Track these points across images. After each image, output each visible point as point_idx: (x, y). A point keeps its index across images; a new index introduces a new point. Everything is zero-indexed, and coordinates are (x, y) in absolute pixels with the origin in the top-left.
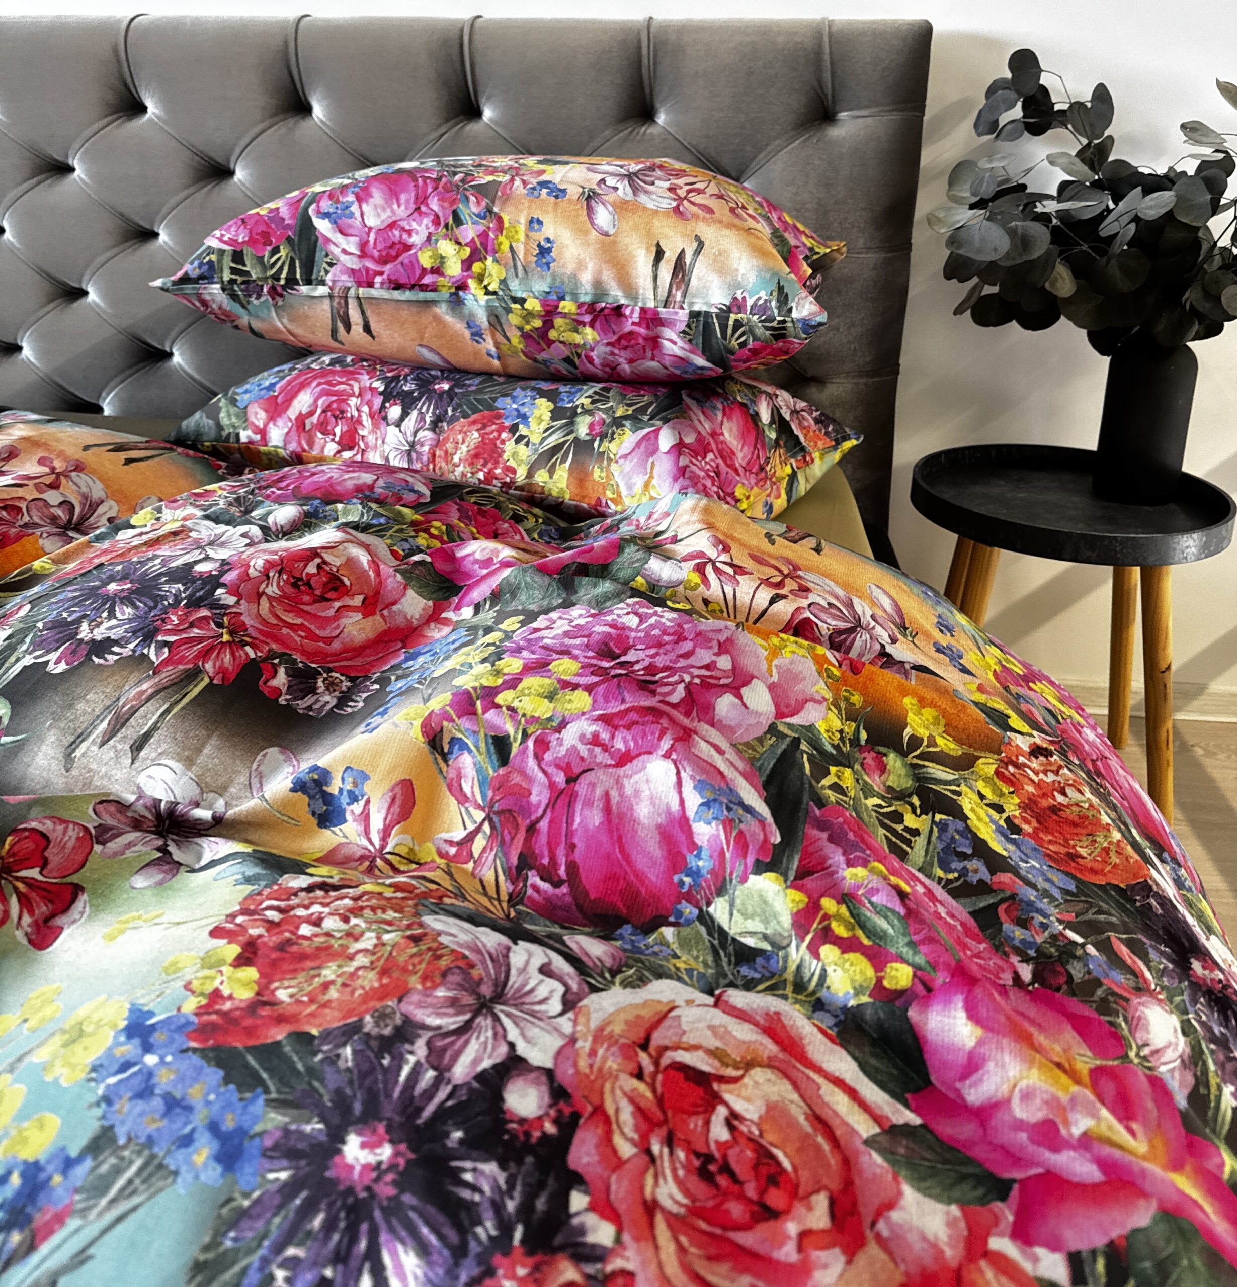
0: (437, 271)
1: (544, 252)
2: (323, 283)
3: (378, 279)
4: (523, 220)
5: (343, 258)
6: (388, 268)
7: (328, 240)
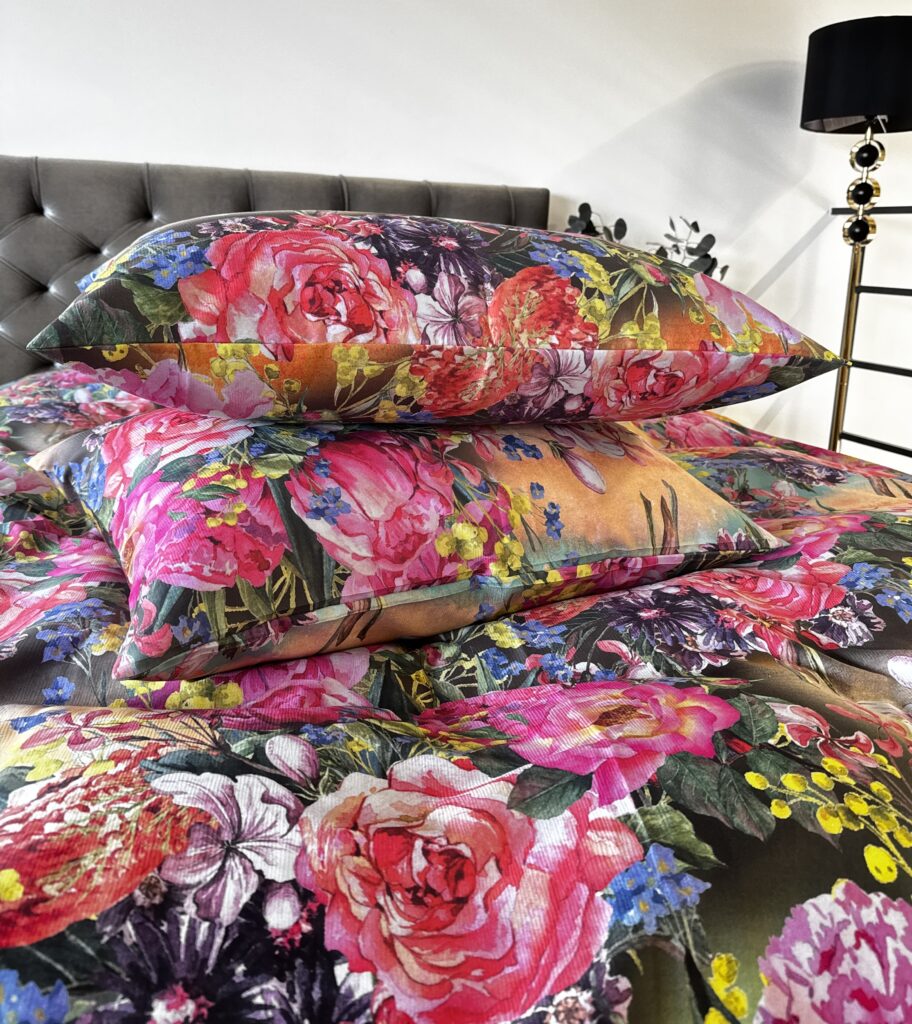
0: (454, 558)
1: (552, 518)
2: (335, 602)
3: (399, 582)
4: (525, 487)
5: (358, 566)
6: (406, 567)
7: (334, 546)
